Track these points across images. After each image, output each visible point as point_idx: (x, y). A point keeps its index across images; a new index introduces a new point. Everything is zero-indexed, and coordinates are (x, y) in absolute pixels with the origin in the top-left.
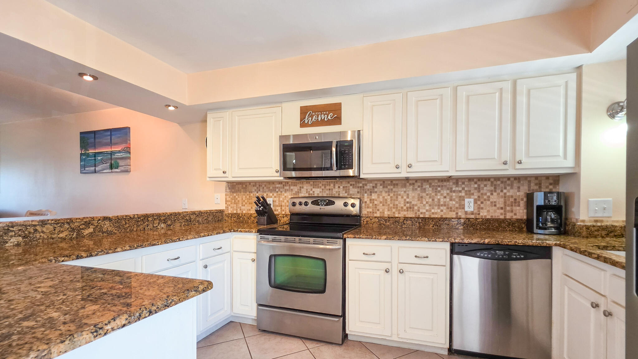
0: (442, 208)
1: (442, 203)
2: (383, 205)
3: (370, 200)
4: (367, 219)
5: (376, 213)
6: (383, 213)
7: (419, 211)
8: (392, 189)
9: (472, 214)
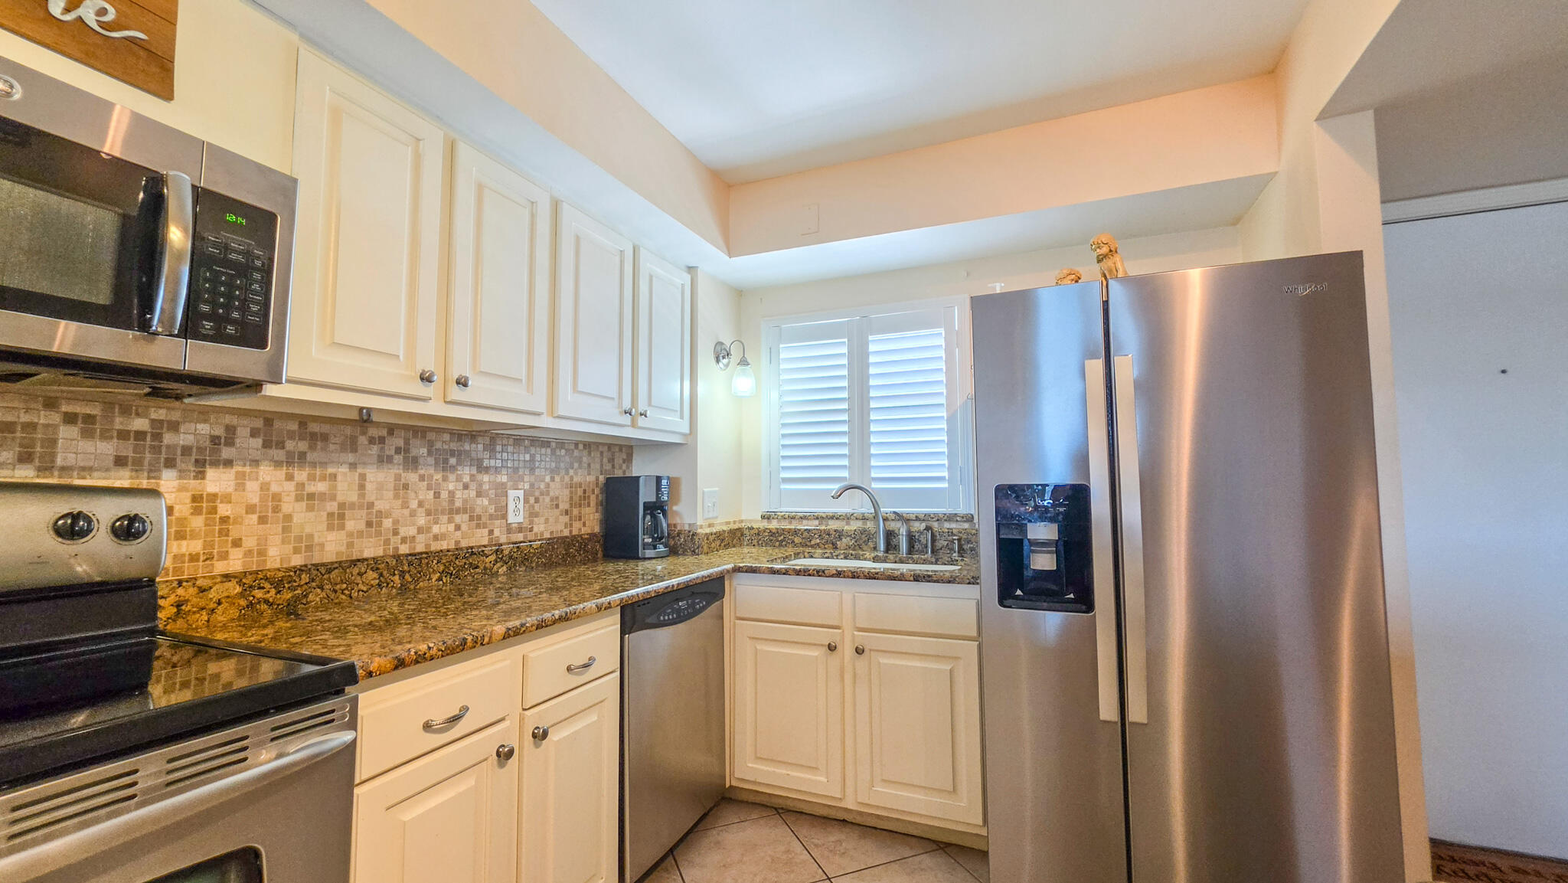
0: (458, 518)
1: (458, 504)
2: (263, 520)
3: (196, 499)
4: (180, 591)
5: (224, 556)
6: (262, 553)
7: (396, 533)
8: (302, 456)
9: (520, 530)
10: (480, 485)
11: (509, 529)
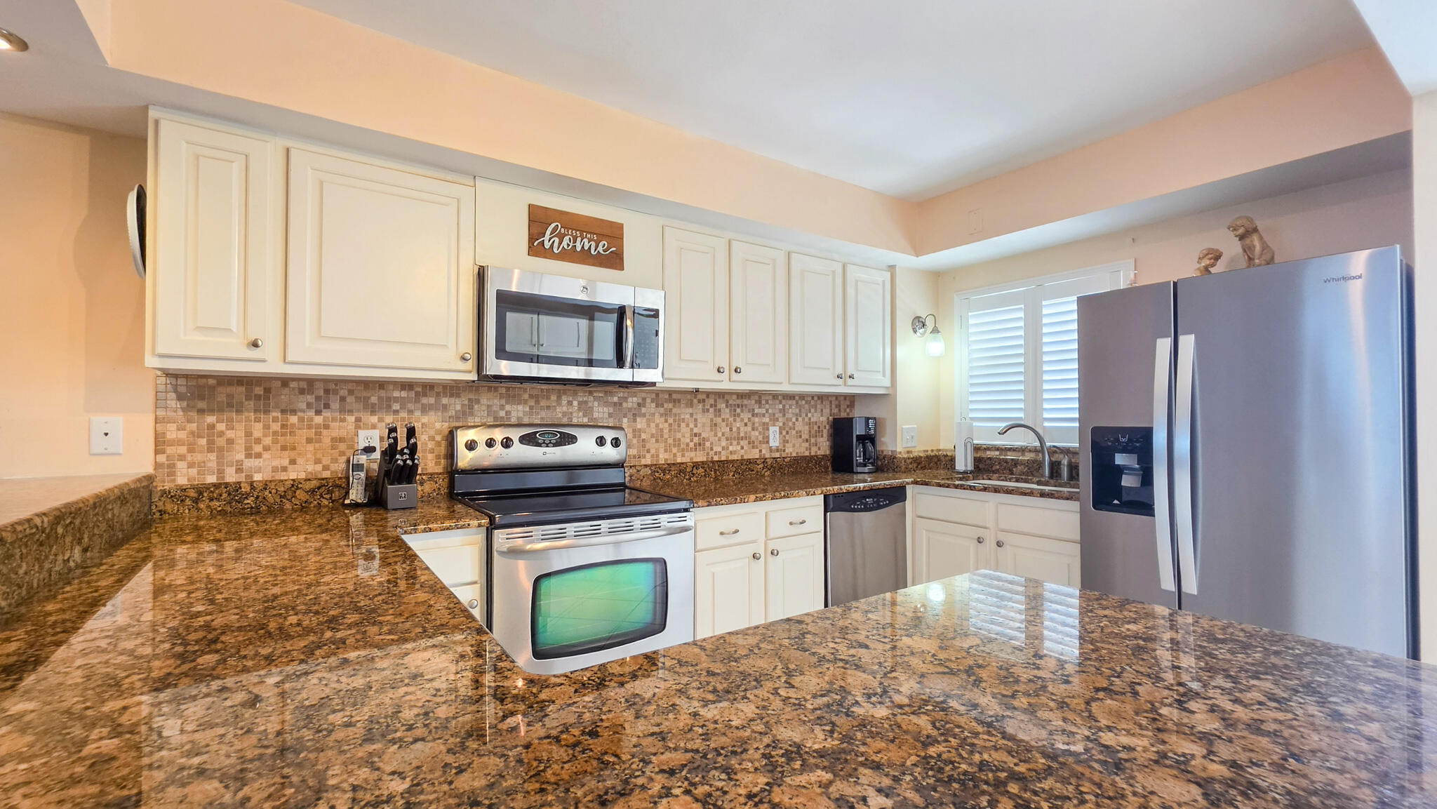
0: (742, 443)
1: (742, 434)
2: (657, 441)
3: (634, 431)
4: (631, 471)
5: (644, 457)
6: (658, 456)
7: (712, 449)
8: (671, 410)
9: (778, 451)
10: (754, 424)
11: (771, 450)
